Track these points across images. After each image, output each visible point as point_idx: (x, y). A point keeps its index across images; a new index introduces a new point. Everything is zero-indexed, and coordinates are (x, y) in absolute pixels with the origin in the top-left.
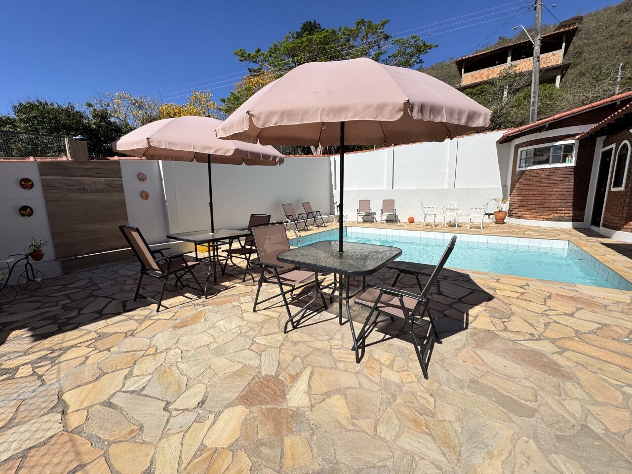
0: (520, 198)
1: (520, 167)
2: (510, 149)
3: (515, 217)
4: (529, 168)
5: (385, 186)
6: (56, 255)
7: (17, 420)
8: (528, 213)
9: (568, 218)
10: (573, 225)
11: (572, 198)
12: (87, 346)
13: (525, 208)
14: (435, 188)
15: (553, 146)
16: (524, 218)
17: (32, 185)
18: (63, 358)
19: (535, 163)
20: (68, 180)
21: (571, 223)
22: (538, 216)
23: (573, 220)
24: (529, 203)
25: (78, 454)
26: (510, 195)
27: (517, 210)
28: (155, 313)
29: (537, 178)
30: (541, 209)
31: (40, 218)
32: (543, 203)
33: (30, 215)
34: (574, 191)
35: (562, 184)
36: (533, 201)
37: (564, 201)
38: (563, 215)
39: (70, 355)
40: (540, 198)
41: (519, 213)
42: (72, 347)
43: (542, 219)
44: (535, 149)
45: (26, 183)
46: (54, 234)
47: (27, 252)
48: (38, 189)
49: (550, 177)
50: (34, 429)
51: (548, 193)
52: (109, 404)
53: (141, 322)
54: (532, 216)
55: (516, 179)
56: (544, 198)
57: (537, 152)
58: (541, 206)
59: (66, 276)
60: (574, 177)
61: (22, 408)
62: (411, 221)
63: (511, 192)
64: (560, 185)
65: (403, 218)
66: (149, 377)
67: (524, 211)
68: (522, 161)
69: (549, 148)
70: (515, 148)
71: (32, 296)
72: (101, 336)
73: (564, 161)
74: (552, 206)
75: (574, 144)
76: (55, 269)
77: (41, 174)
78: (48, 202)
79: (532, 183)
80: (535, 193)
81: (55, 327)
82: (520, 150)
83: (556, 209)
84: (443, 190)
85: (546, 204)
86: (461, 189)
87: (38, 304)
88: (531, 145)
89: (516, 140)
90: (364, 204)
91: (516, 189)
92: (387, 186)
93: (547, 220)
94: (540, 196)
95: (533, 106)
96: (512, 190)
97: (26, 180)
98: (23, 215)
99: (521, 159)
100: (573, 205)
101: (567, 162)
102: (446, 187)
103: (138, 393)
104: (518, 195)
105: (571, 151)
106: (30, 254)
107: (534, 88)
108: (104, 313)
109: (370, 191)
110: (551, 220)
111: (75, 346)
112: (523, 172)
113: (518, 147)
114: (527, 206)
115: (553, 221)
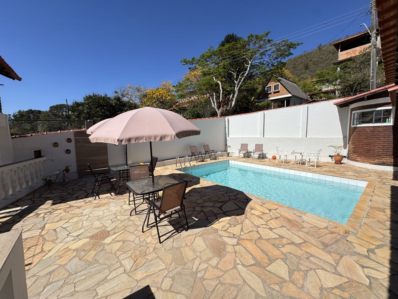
0: (353, 146)
1: (353, 125)
2: (348, 111)
3: (351, 160)
4: (359, 126)
5: (259, 135)
6: (78, 169)
7: (31, 230)
8: (359, 158)
9: (390, 163)
10: (394, 169)
11: (392, 149)
12: (63, 210)
13: (357, 154)
14: (293, 137)
15: (375, 111)
16: (357, 161)
17: (71, 141)
18: (54, 213)
19: (363, 122)
20: (85, 138)
21: (392, 167)
22: (366, 161)
23: (394, 166)
24: (359, 151)
25: (38, 242)
26: (349, 143)
27: (352, 155)
28: (94, 200)
29: (365, 133)
30: (368, 155)
31: (73, 155)
32: (369, 151)
33: (69, 153)
34: (393, 144)
35: (383, 138)
36: (362, 149)
37: (385, 151)
38: (386, 161)
39: (57, 212)
40: (367, 148)
41: (353, 157)
42: (59, 209)
43: (369, 163)
44: (363, 112)
45: (69, 140)
46: (78, 161)
47: (64, 169)
48: (73, 142)
49: (374, 133)
50: (33, 233)
51: (373, 144)
52: (55, 230)
53: (86, 203)
54: (361, 160)
55: (351, 133)
56: (369, 148)
57: (363, 115)
58: (368, 153)
59: (79, 179)
60: (393, 133)
61: (34, 226)
62: (274, 158)
63: (349, 142)
64: (382, 138)
65: (269, 156)
66: (72, 224)
67: (356, 156)
68: (355, 120)
69: (372, 112)
70: (351, 110)
71: (63, 187)
72: (70, 206)
73: (385, 122)
74: (375, 154)
75: (392, 109)
76: (76, 176)
77: (75, 136)
78: (77, 147)
79: (361, 136)
80: (363, 144)
81: (60, 201)
82: (353, 112)
83: (379, 156)
84: (298, 138)
85: (371, 152)
86: (311, 138)
87: (61, 191)
88: (359, 110)
89: (351, 105)
90: (244, 146)
91: (351, 139)
92: (260, 135)
93: (373, 164)
94: (367, 146)
95: (372, 79)
96: (349, 140)
97: (69, 139)
98: (67, 153)
99: (354, 119)
100: (393, 154)
101: (387, 122)
102: (300, 137)
103: (65, 228)
104: (352, 144)
105: (390, 114)
106: (65, 170)
107: (373, 67)
108: (78, 198)
109: (249, 138)
110: (375, 164)
111: (60, 209)
112: (355, 128)
113: (352, 110)
114: (358, 152)
115: (378, 165)
